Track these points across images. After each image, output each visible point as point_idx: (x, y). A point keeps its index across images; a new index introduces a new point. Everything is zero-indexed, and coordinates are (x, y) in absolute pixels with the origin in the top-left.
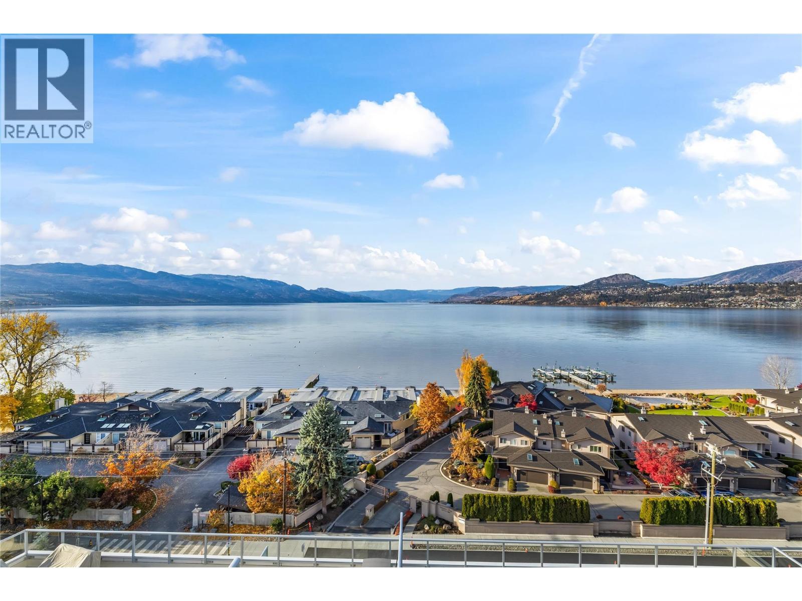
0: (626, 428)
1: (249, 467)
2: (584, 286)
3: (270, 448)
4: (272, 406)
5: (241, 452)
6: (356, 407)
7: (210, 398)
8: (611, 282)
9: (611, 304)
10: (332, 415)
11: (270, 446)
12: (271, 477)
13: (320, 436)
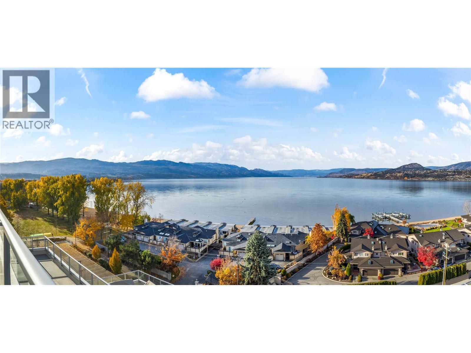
0: (414, 241)
1: (220, 265)
2: (397, 169)
3: (230, 256)
4: (231, 234)
5: (216, 256)
6: (276, 237)
7: (202, 227)
8: (410, 167)
9: (409, 178)
10: (262, 241)
11: (230, 255)
12: (231, 272)
13: (256, 252)
